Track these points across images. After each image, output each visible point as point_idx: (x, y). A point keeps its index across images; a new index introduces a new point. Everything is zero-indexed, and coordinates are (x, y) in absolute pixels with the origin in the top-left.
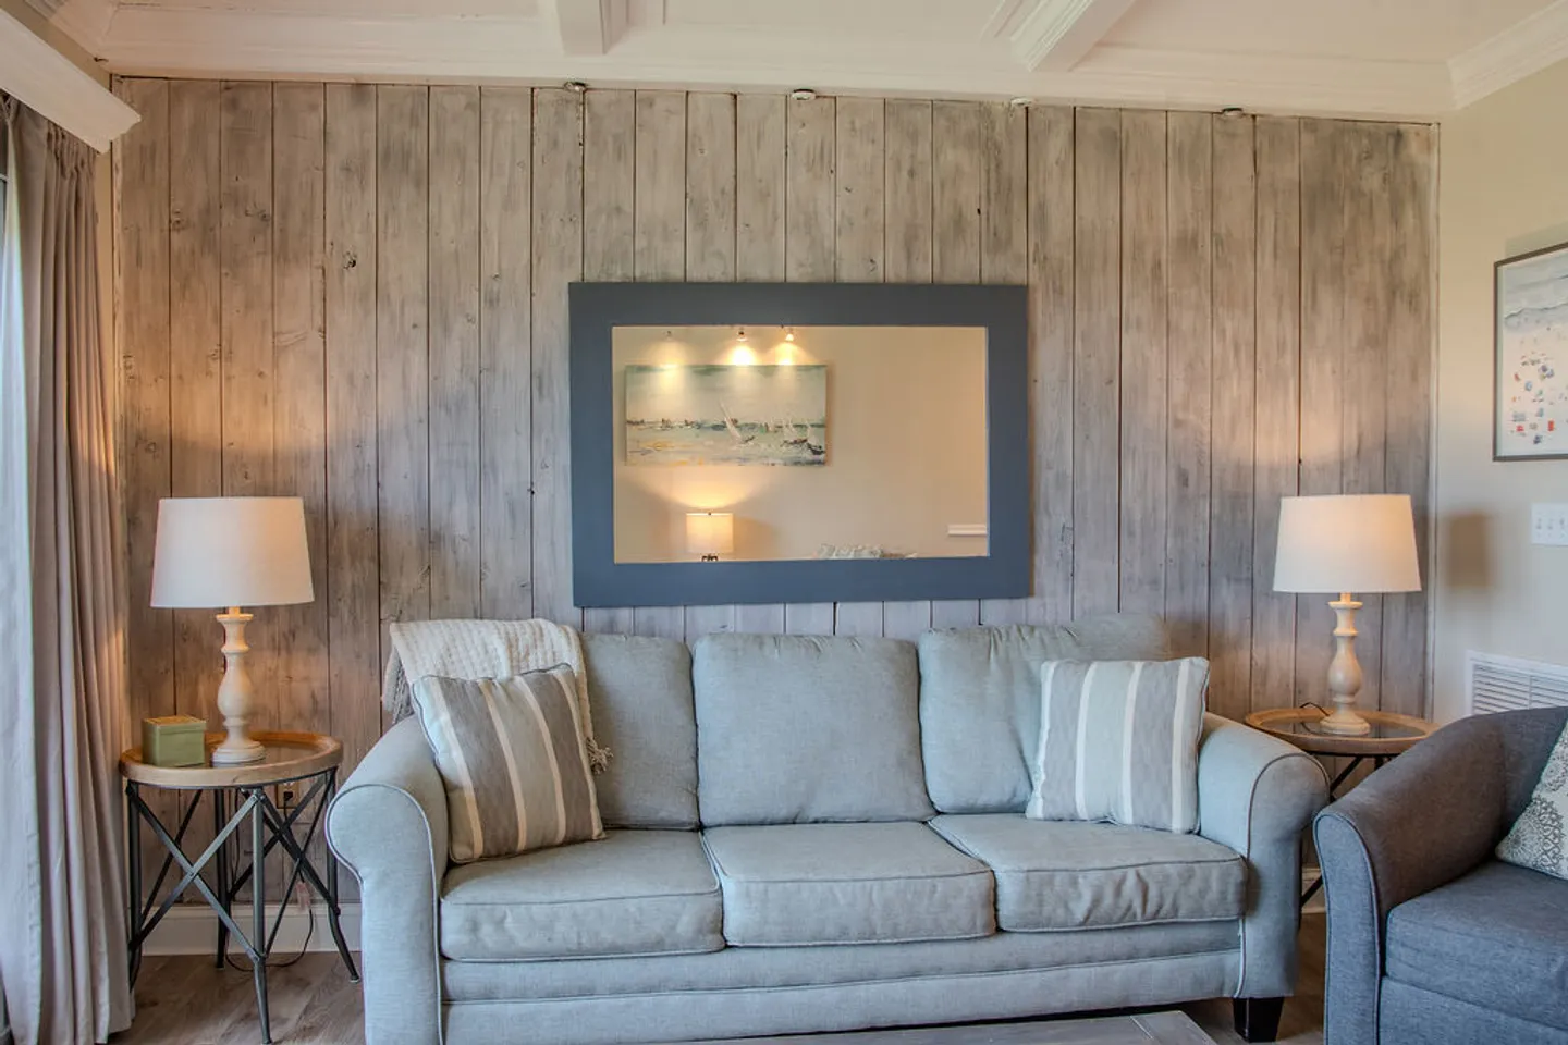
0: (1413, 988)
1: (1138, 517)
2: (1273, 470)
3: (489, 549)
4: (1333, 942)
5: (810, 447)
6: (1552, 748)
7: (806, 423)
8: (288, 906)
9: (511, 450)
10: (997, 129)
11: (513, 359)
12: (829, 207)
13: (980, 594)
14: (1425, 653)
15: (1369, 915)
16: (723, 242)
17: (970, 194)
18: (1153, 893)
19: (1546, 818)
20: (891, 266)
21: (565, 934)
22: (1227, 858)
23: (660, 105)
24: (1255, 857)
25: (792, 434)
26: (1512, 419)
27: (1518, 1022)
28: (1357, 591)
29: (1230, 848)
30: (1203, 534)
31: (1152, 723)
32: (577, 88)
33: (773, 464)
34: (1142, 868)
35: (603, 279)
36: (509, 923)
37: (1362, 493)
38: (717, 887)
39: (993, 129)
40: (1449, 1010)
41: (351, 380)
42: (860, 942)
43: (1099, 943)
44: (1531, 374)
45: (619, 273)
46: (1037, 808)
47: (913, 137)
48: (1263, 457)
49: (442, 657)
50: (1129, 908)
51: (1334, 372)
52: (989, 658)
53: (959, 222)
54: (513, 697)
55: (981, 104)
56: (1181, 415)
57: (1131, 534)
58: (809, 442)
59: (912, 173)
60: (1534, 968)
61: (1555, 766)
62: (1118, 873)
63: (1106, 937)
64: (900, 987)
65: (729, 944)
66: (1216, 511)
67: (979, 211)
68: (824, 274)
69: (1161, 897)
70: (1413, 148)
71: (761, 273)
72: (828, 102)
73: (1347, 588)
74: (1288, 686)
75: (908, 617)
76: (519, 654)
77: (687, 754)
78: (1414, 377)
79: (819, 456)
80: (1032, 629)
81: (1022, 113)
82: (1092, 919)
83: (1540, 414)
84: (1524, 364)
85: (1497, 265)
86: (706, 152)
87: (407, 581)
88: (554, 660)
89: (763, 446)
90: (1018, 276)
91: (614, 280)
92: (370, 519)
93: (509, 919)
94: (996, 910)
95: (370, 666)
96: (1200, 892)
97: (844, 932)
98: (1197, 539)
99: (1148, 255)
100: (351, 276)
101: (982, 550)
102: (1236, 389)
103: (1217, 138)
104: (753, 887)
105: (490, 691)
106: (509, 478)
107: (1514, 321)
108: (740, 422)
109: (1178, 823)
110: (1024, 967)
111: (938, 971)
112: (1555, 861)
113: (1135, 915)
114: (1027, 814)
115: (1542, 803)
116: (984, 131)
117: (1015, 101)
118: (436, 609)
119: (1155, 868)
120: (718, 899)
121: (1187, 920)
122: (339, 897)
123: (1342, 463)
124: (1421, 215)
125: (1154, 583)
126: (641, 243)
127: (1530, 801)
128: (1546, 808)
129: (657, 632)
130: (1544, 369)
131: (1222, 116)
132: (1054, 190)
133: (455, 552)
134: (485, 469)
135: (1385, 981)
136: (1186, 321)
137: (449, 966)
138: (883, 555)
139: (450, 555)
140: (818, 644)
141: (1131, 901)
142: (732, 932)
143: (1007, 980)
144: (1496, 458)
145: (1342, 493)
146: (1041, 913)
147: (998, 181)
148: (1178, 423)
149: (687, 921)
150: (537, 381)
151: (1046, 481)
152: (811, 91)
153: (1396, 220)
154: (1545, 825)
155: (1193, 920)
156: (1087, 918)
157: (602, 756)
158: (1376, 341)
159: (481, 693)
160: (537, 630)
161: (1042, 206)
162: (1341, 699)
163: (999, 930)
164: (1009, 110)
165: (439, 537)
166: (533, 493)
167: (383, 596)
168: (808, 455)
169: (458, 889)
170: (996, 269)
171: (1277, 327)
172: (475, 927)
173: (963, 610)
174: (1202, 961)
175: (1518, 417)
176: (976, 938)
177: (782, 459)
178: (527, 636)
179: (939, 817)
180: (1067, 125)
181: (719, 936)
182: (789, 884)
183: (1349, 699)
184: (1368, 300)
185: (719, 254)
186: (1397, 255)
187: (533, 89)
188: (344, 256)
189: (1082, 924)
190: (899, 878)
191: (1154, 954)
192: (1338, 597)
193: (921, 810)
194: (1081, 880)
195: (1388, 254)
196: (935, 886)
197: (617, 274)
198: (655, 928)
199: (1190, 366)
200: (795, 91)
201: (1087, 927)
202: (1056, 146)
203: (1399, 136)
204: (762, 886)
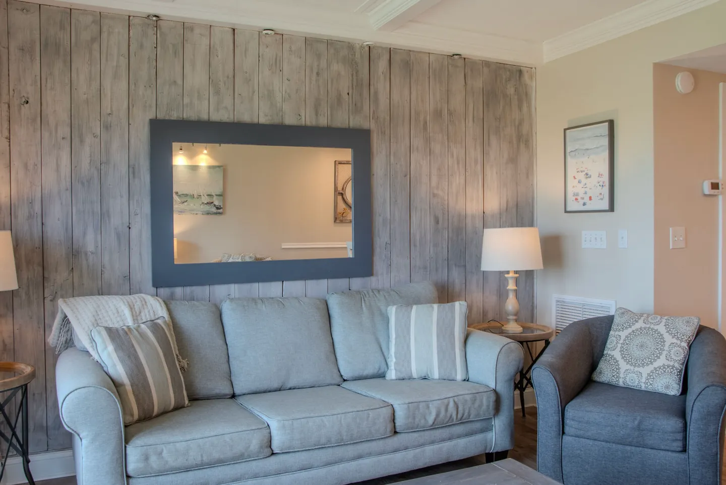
0: (577, 438)
1: (418, 238)
2: (473, 217)
3: (106, 259)
4: (541, 422)
5: (215, 205)
6: (609, 332)
7: (213, 194)
8: (8, 459)
9: (118, 206)
10: (356, 56)
11: (119, 158)
12: (279, 88)
13: (349, 275)
14: (533, 296)
15: (557, 409)
16: (228, 102)
17: (345, 85)
18: (460, 409)
19: (612, 362)
20: (308, 118)
21: (194, 457)
22: (487, 390)
23: (197, 31)
24: (499, 389)
25: (206, 199)
26: (573, 195)
27: (620, 447)
28: (516, 270)
29: (488, 386)
30: (445, 246)
31: (445, 331)
32: (154, 18)
33: (197, 214)
34: (455, 398)
35: (167, 118)
36: (165, 454)
37: (508, 227)
38: (266, 425)
39: (355, 55)
40: (592, 445)
41: (26, 166)
42: (336, 445)
43: (438, 434)
44: (581, 176)
45: (175, 115)
46: (392, 374)
47: (319, 56)
48: (469, 212)
49: (94, 316)
50: (451, 416)
51: (497, 173)
52: (362, 305)
53: (339, 98)
54: (142, 335)
55: (349, 43)
56: (436, 192)
57: (415, 246)
58: (214, 203)
59: (318, 74)
60: (628, 423)
61: (613, 340)
62: (446, 401)
63: (440, 431)
64: (353, 464)
65: (274, 452)
66: (450, 235)
67: (348, 94)
68: (276, 120)
69: (464, 411)
70: (526, 76)
71: (246, 118)
72: (280, 36)
73: (512, 268)
74: (480, 313)
75: (318, 287)
76: (136, 313)
77: (224, 360)
78: (527, 177)
79: (219, 210)
80: (379, 291)
81: (367, 49)
82: (436, 423)
83: (586, 193)
84: (578, 172)
85: (565, 130)
86: (219, 56)
87: (60, 276)
88: (155, 315)
89: (192, 205)
90: (365, 125)
91: (172, 119)
92: (37, 243)
93: (165, 451)
94: (394, 423)
95: (38, 323)
96: (479, 406)
97: (329, 441)
98: (442, 248)
99: (422, 118)
100: (25, 109)
101: (350, 255)
102: (458, 180)
103: (450, 66)
104: (286, 423)
105: (131, 332)
106: (117, 220)
107: (573, 154)
108: (179, 194)
109: (459, 376)
110: (406, 448)
111: (370, 455)
112: (617, 379)
113: (453, 419)
114: (387, 378)
115: (609, 356)
116: (350, 56)
117: (364, 43)
118: (76, 290)
119: (461, 397)
120: (268, 431)
121: (474, 419)
122: (29, 451)
123: (500, 214)
124: (529, 107)
125: (425, 268)
126: (186, 100)
127: (603, 355)
128: (611, 358)
129: (195, 299)
130: (587, 174)
131: (452, 58)
132: (381, 86)
133: (87, 260)
134: (104, 215)
135: (564, 437)
136: (437, 148)
137: (131, 480)
138: (256, 259)
139: (84, 262)
140: (282, 301)
141: (452, 413)
142: (276, 446)
143: (398, 456)
144: (566, 212)
145: (500, 227)
146: (414, 423)
147: (357, 80)
148: (434, 195)
149: (255, 442)
150: (132, 170)
151: (378, 221)
152: (272, 30)
153: (520, 108)
154: (612, 365)
155: (476, 419)
156: (434, 423)
157: (185, 363)
158: (513, 160)
159: (127, 334)
160: (142, 299)
161: (376, 93)
162: (511, 317)
163: (396, 432)
164: (362, 47)
165: (78, 252)
166: (130, 228)
167: (46, 284)
168: (214, 210)
169: (134, 438)
170: (356, 122)
171: (475, 153)
172: (146, 458)
173: (342, 283)
174: (479, 437)
175: (576, 194)
176: (387, 437)
177: (201, 212)
178: (138, 303)
179: (345, 382)
180: (387, 57)
181: (269, 449)
182: (303, 420)
183: (514, 317)
184: (510, 142)
185: (226, 108)
186: (521, 123)
187: (129, 16)
188: (21, 98)
189: (432, 426)
190: (352, 412)
191: (459, 437)
192: (508, 272)
193: (338, 380)
194: (430, 406)
195: (517, 123)
196: (369, 414)
197: (174, 116)
198: (239, 449)
199: (439, 169)
200: (265, 30)
201: (433, 427)
202: (382, 65)
203: (520, 72)
204: (290, 422)
